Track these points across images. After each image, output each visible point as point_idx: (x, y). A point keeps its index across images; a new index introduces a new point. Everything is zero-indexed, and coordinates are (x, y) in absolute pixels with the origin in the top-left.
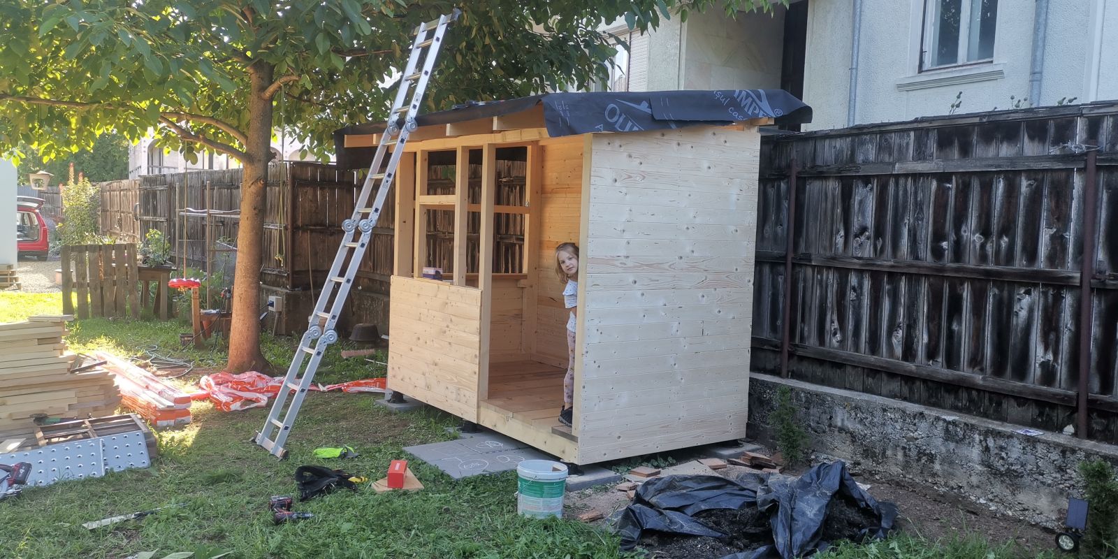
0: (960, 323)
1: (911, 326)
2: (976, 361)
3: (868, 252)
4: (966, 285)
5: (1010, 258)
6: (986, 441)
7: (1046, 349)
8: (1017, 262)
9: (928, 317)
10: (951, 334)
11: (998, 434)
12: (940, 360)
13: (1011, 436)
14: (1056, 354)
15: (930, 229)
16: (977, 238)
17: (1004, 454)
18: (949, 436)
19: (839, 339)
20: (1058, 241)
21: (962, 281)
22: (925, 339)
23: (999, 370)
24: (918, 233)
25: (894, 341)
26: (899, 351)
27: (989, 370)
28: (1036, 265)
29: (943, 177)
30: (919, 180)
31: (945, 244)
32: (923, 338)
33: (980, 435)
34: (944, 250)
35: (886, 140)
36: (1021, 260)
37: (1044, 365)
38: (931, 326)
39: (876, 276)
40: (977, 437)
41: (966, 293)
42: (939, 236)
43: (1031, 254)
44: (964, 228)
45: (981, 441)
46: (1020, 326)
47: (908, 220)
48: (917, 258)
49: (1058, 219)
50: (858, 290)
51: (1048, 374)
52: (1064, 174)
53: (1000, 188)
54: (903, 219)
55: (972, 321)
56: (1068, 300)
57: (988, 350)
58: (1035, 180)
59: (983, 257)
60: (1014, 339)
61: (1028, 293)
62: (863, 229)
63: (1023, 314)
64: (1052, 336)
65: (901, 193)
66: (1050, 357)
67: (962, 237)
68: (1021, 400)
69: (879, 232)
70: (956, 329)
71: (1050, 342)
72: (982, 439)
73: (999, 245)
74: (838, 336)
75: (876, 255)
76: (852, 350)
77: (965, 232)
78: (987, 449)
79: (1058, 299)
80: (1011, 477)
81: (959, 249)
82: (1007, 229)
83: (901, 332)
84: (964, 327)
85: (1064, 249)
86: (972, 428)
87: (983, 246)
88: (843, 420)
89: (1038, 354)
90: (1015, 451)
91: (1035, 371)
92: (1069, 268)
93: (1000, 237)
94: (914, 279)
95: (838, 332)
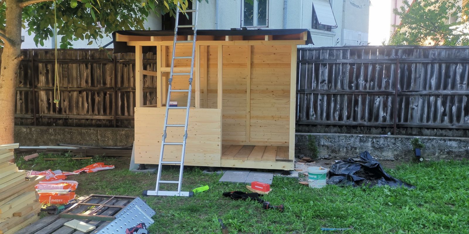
0: (358, 108)
1: (341, 109)
2: (363, 118)
3: (326, 87)
4: (360, 96)
5: (373, 88)
6: (373, 140)
7: (384, 113)
8: (376, 89)
9: (347, 107)
10: (355, 111)
11: (377, 137)
12: (351, 119)
13: (380, 137)
14: (387, 114)
15: (348, 80)
16: (363, 82)
17: (378, 143)
18: (361, 141)
19: (315, 117)
20: (387, 83)
21: (358, 95)
22: (346, 114)
23: (370, 120)
24: (344, 82)
25: (335, 115)
26: (337, 118)
27: (367, 120)
28: (381, 89)
29: (352, 65)
30: (344, 65)
31: (353, 85)
32: (345, 113)
33: (371, 139)
34: (353, 86)
35: (332, 52)
36: (377, 88)
37: (383, 117)
38: (348, 109)
39: (329, 96)
40: (370, 140)
41: (360, 99)
42: (351, 82)
43: (380, 86)
44: (359, 80)
45: (371, 140)
46: (376, 107)
47: (340, 78)
48: (343, 89)
49: (387, 77)
50: (322, 100)
51: (384, 119)
52: (389, 64)
53: (370, 68)
54: (338, 77)
55: (362, 106)
56: (390, 99)
57: (367, 115)
58: (381, 66)
59: (365, 88)
60: (375, 111)
61: (379, 97)
62: (323, 81)
63: (377, 103)
64: (386, 109)
65: (337, 69)
66: (385, 114)
67: (359, 82)
68: (376, 127)
69: (330, 81)
70: (357, 109)
71: (385, 110)
72: (372, 140)
73: (370, 84)
74: (315, 116)
75: (329, 88)
76: (320, 120)
77: (359, 81)
78: (373, 142)
79: (387, 98)
80: (381, 149)
81: (357, 86)
82: (373, 80)
83: (338, 112)
85: (389, 84)
86: (369, 137)
87: (365, 85)
88: (324, 143)
89: (382, 114)
90: (382, 141)
91: (381, 119)
92: (390, 90)
93: (370, 82)
94: (342, 95)
95: (315, 115)
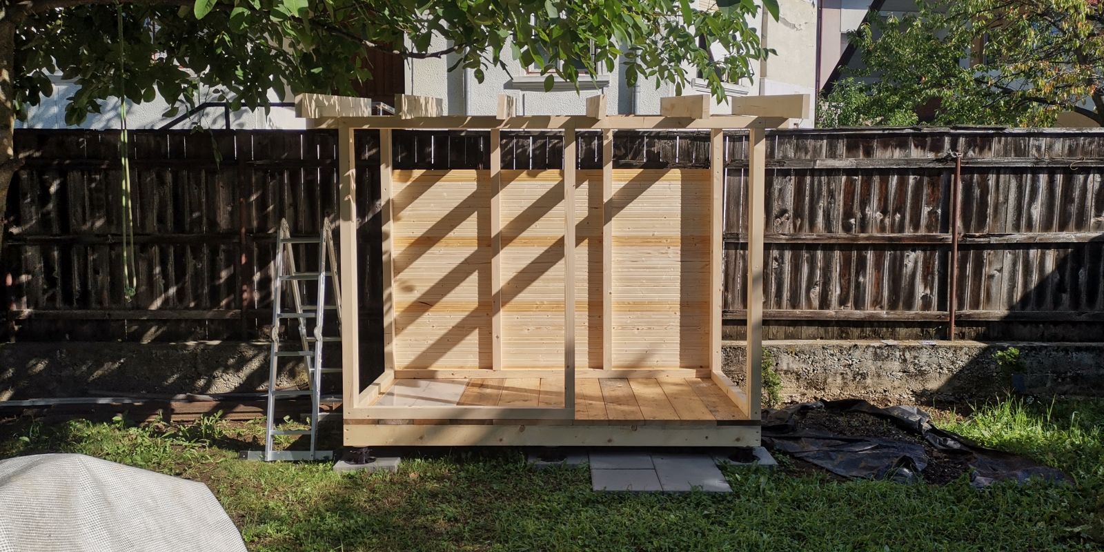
0: (864, 277)
1: (826, 283)
2: (877, 302)
3: (789, 228)
4: (869, 249)
5: (901, 228)
7: (925, 287)
8: (906, 230)
9: (840, 275)
10: (858, 284)
11: (912, 349)
12: (849, 305)
13: (922, 348)
14: (932, 290)
15: (841, 210)
16: (878, 215)
17: (916, 361)
20: (934, 215)
21: (866, 247)
23: (893, 306)
24: (832, 213)
25: (812, 295)
26: (816, 303)
27: (886, 307)
28: (919, 232)
29: (849, 172)
30: (832, 174)
31: (852, 221)
32: (836, 291)
33: (899, 351)
34: (852, 225)
35: (803, 143)
36: (909, 229)
37: (924, 298)
38: (842, 281)
39: (796, 249)
40: (898, 354)
41: (870, 256)
42: (848, 214)
43: (916, 225)
44: (867, 209)
46: (908, 273)
47: (822, 204)
48: (830, 232)
49: (933, 201)
50: (780, 260)
51: (927, 302)
52: (938, 172)
53: (893, 181)
54: (818, 202)
55: (874, 273)
56: (939, 254)
57: (886, 294)
58: (919, 175)
59: (882, 228)
60: (904, 283)
61: (913, 251)
62: (783, 212)
63: (910, 265)
64: (929, 278)
65: (816, 183)
66: (928, 291)
67: (866, 215)
69: (798, 213)
70: (862, 281)
71: (927, 282)
72: (901, 354)
73: (894, 220)
75: (795, 230)
76: (775, 308)
77: (869, 211)
78: (905, 360)
79: (932, 255)
80: (923, 375)
81: (864, 223)
82: (900, 208)
83: (817, 288)
84: (868, 279)
85: (937, 219)
86: (894, 348)
87: (882, 221)
88: (788, 364)
89: (920, 290)
91: (919, 302)
92: (940, 232)
93: (894, 214)
94: (828, 248)
